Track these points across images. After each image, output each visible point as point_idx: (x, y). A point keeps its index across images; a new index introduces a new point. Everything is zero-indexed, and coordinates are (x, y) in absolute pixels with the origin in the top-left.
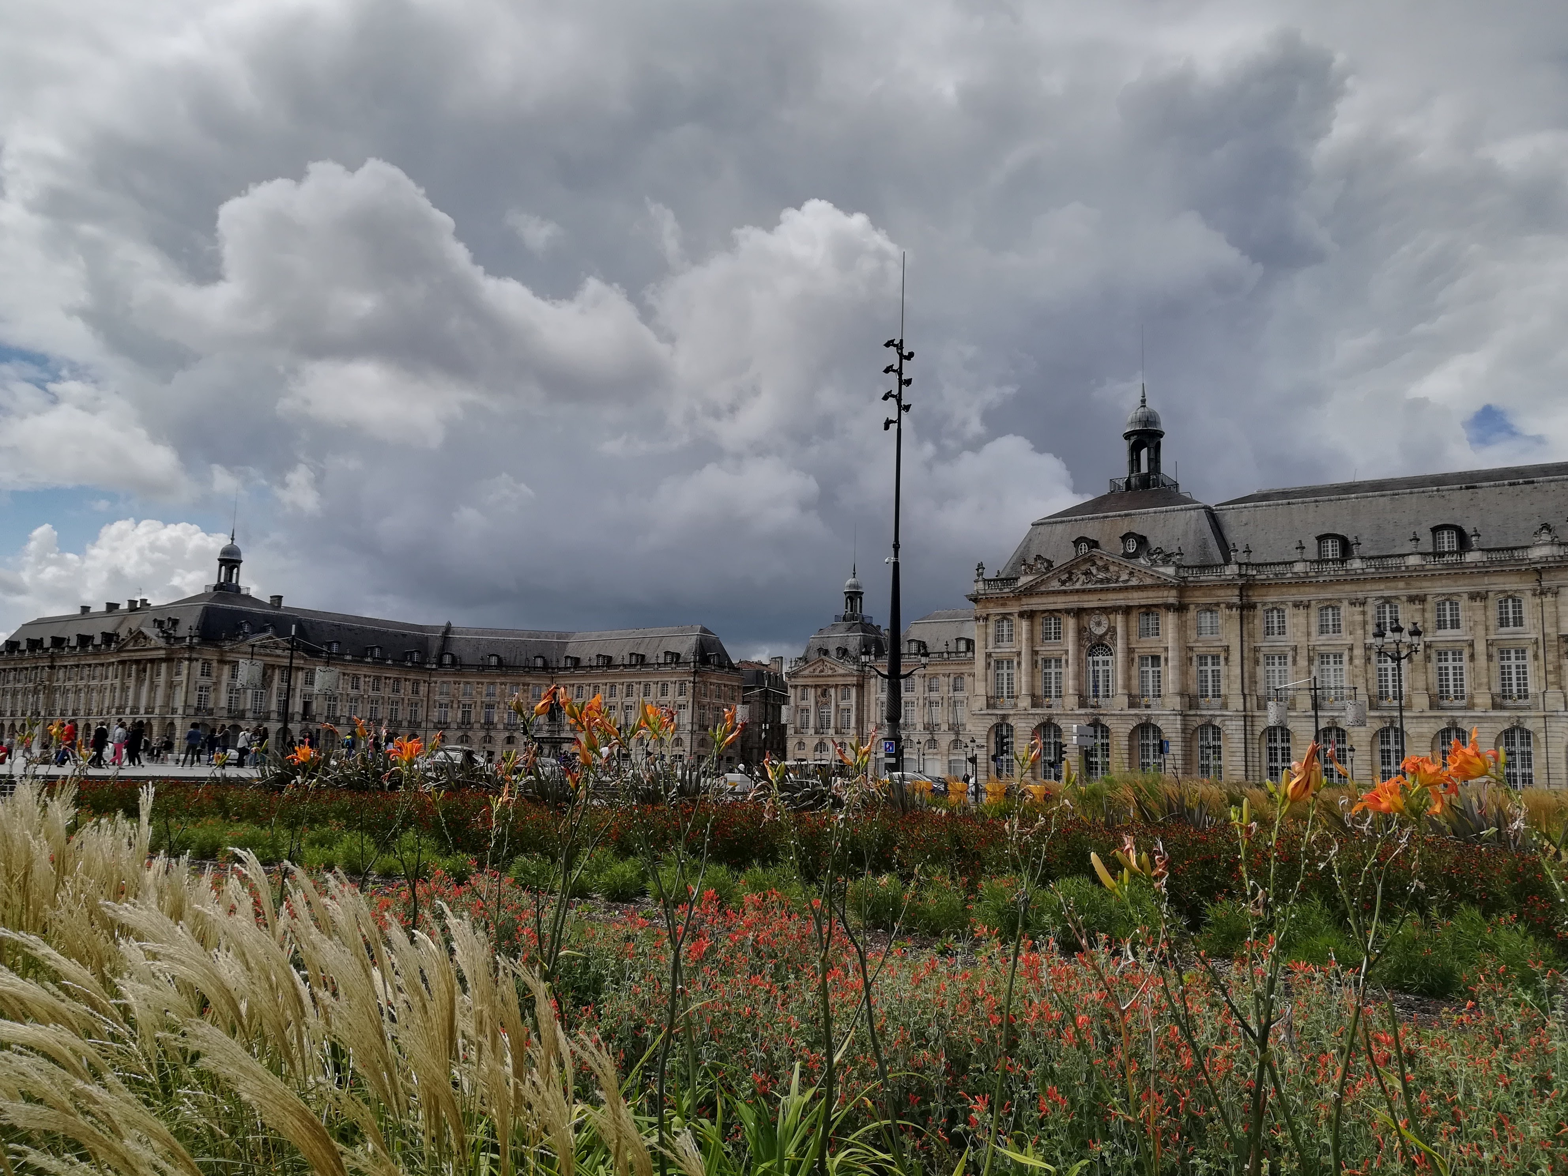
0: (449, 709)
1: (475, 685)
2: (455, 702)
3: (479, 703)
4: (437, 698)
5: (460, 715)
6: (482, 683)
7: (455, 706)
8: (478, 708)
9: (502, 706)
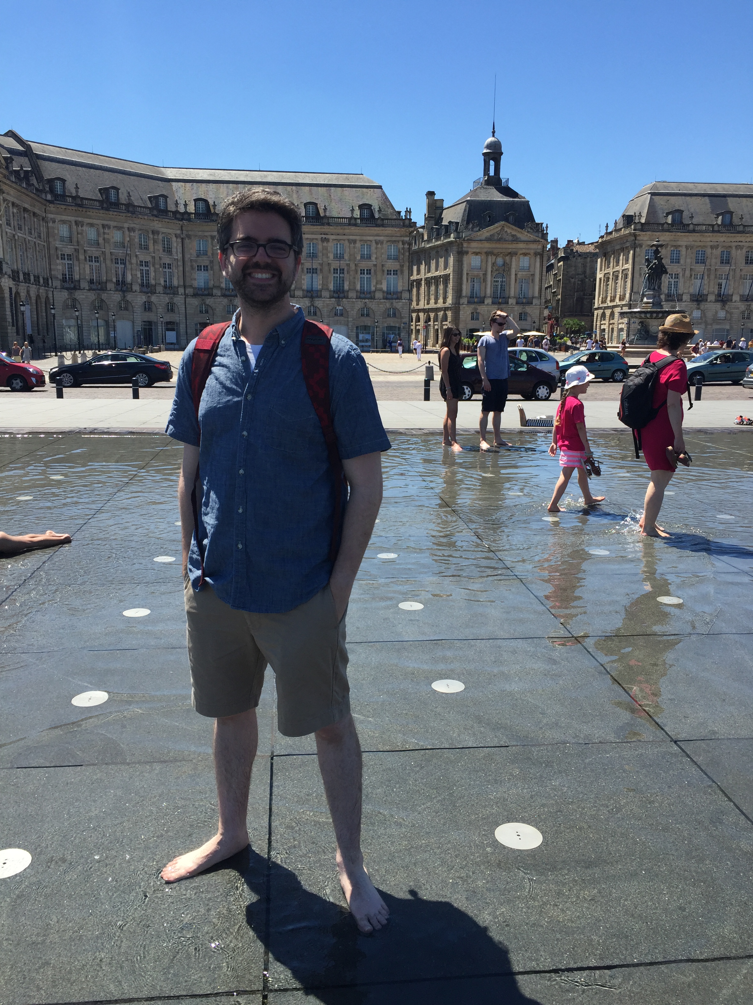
0: (76, 263)
1: (101, 230)
2: (81, 252)
3: (108, 256)
4: (58, 244)
5: (88, 271)
6: (109, 227)
7: (82, 257)
8: (108, 262)
9: (134, 260)
